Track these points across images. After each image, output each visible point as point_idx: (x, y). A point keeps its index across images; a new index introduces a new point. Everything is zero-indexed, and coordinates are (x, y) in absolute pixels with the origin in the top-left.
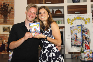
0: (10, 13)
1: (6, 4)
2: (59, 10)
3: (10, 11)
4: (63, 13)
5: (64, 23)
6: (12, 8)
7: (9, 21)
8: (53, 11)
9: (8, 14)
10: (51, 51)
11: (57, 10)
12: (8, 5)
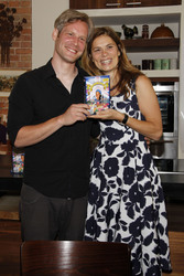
0: (18, 36)
1: (8, 10)
2: (166, 25)
3: (20, 28)
4: (176, 36)
5: (178, 68)
6: (25, 21)
7: (17, 58)
8: (146, 29)
9: (15, 40)
10: (133, 152)
11: (159, 25)
12: (14, 11)
